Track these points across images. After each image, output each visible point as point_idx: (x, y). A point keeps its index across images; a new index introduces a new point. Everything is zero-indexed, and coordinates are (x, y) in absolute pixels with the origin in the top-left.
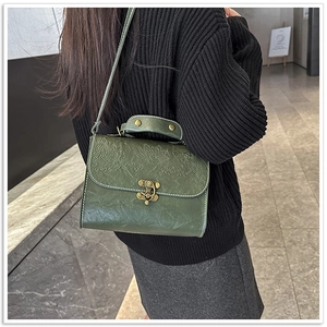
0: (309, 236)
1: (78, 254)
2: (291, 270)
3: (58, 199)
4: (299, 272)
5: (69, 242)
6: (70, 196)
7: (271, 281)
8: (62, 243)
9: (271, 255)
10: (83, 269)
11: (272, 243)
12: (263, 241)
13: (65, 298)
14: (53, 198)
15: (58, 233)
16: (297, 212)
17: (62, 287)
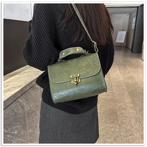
0: (130, 121)
1: (26, 114)
2: (121, 135)
3: (21, 86)
4: (125, 137)
5: (23, 107)
6: (27, 85)
7: (112, 140)
8: (20, 107)
9: (112, 127)
10: (27, 122)
11: (113, 122)
12: (109, 121)
13: (17, 134)
14: (19, 85)
15: (19, 102)
16: (125, 110)
17: (17, 129)
